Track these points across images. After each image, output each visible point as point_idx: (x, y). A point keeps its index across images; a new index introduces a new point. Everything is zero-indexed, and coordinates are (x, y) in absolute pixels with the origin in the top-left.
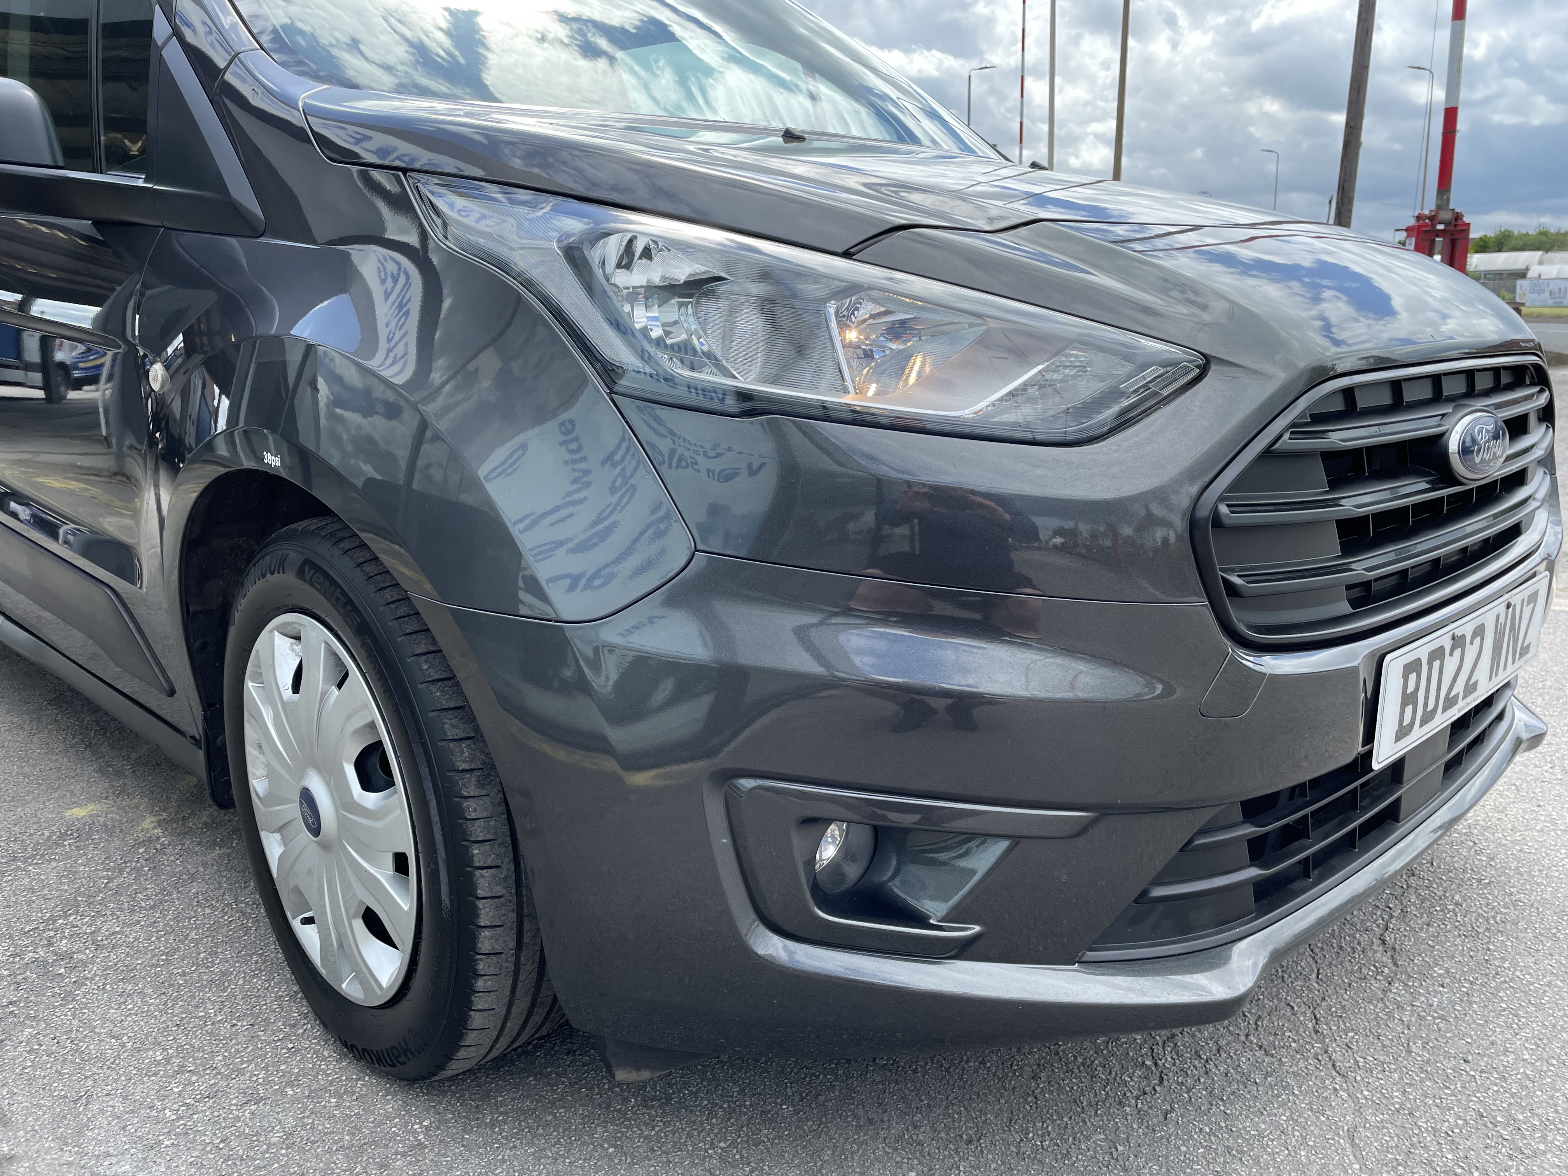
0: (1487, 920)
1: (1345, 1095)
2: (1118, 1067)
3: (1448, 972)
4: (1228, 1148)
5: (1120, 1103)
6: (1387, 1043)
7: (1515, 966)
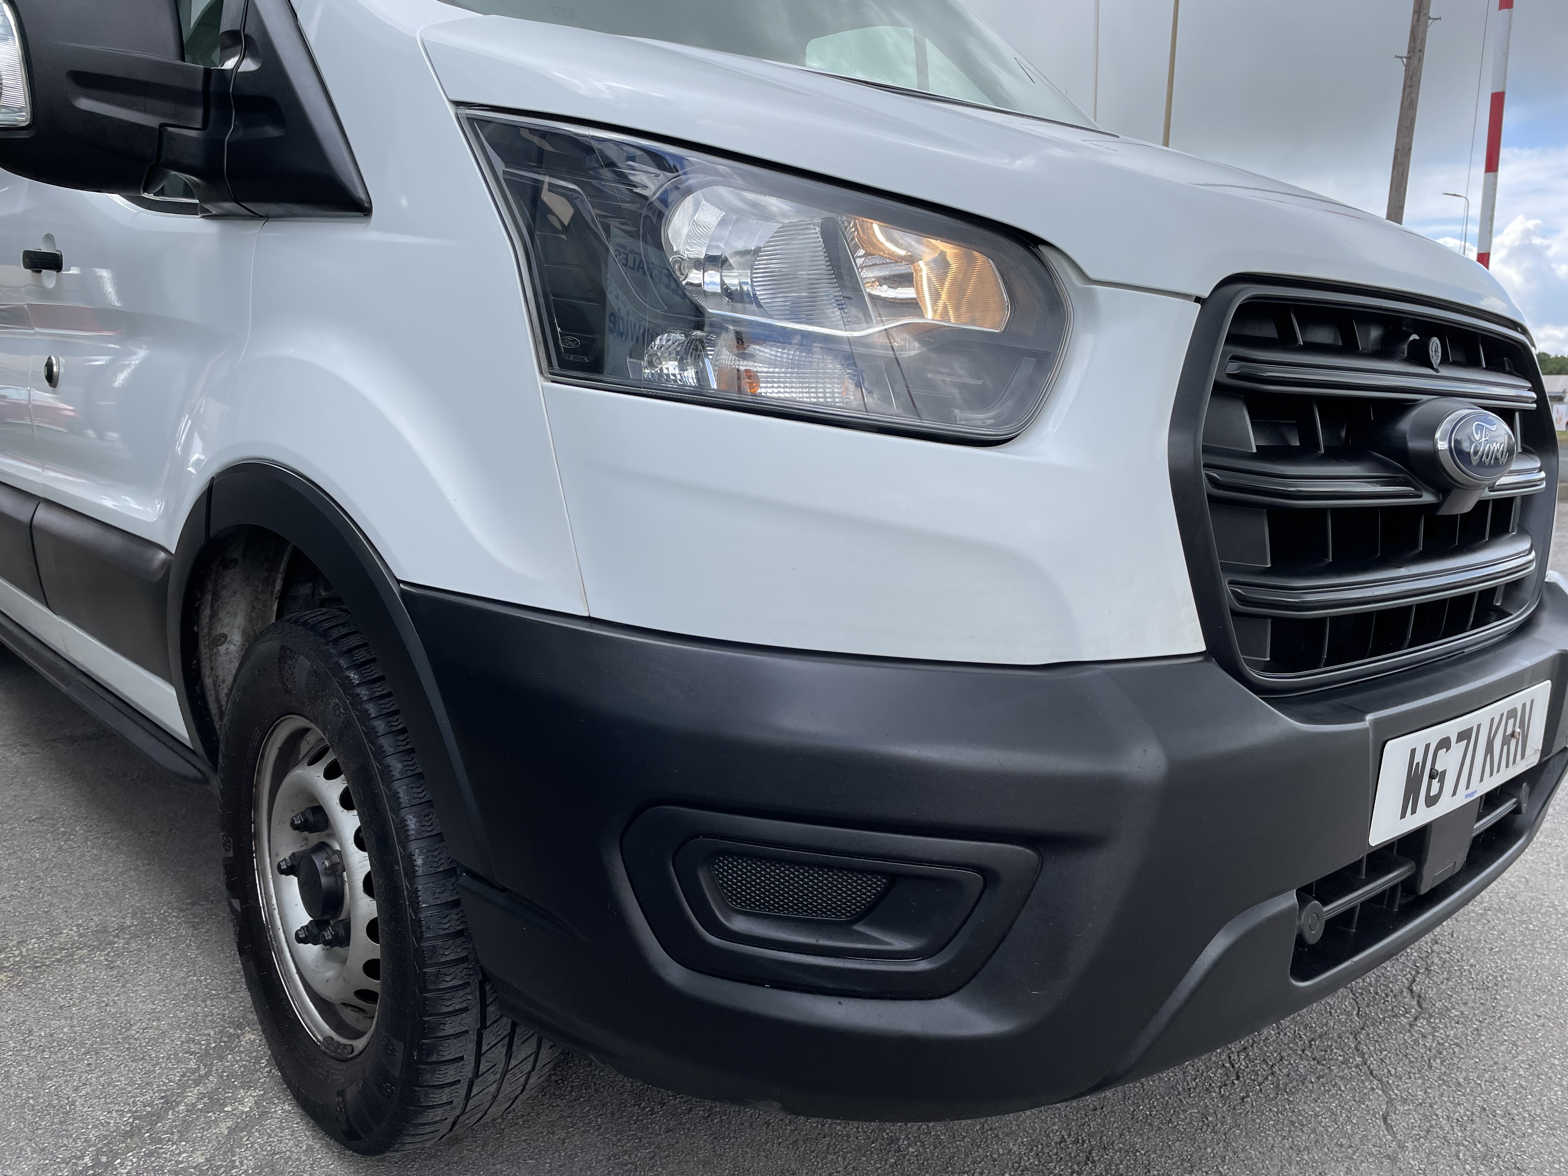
0: (1496, 977)
1: (1380, 1092)
2: (1203, 1067)
3: (1462, 1013)
4: (1293, 1123)
5: (1207, 1089)
6: (1412, 1059)
7: (1516, 1010)
